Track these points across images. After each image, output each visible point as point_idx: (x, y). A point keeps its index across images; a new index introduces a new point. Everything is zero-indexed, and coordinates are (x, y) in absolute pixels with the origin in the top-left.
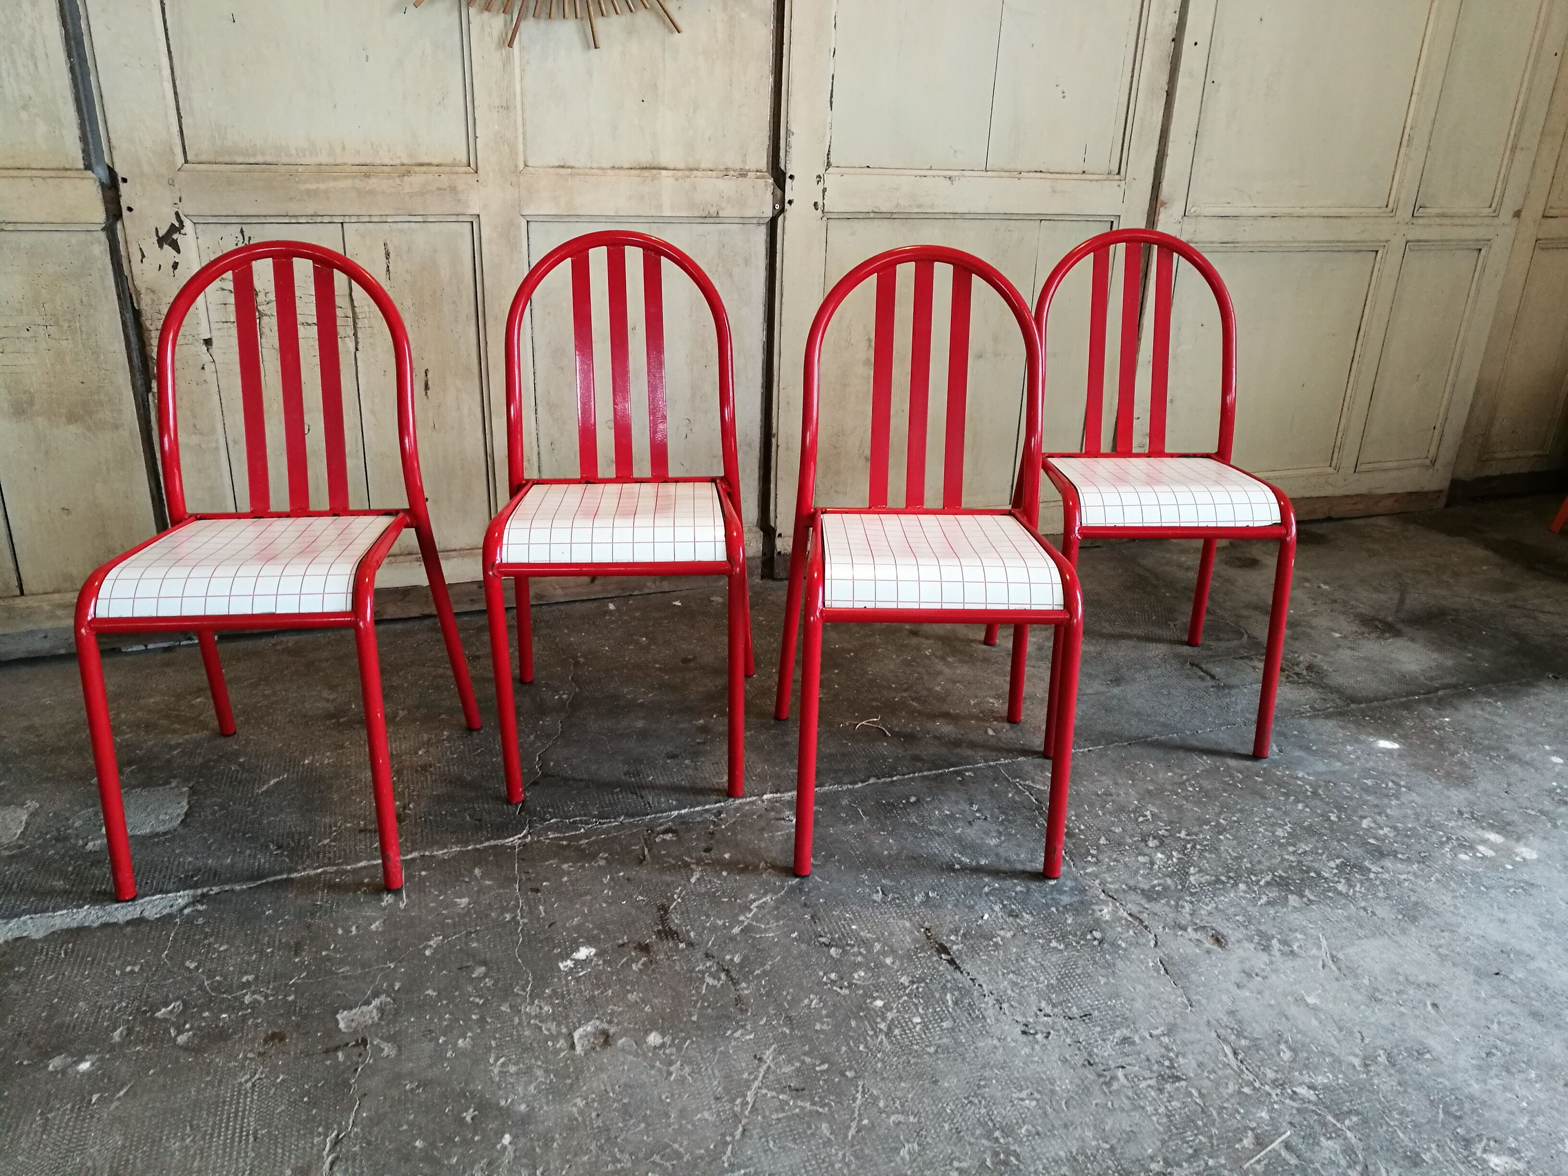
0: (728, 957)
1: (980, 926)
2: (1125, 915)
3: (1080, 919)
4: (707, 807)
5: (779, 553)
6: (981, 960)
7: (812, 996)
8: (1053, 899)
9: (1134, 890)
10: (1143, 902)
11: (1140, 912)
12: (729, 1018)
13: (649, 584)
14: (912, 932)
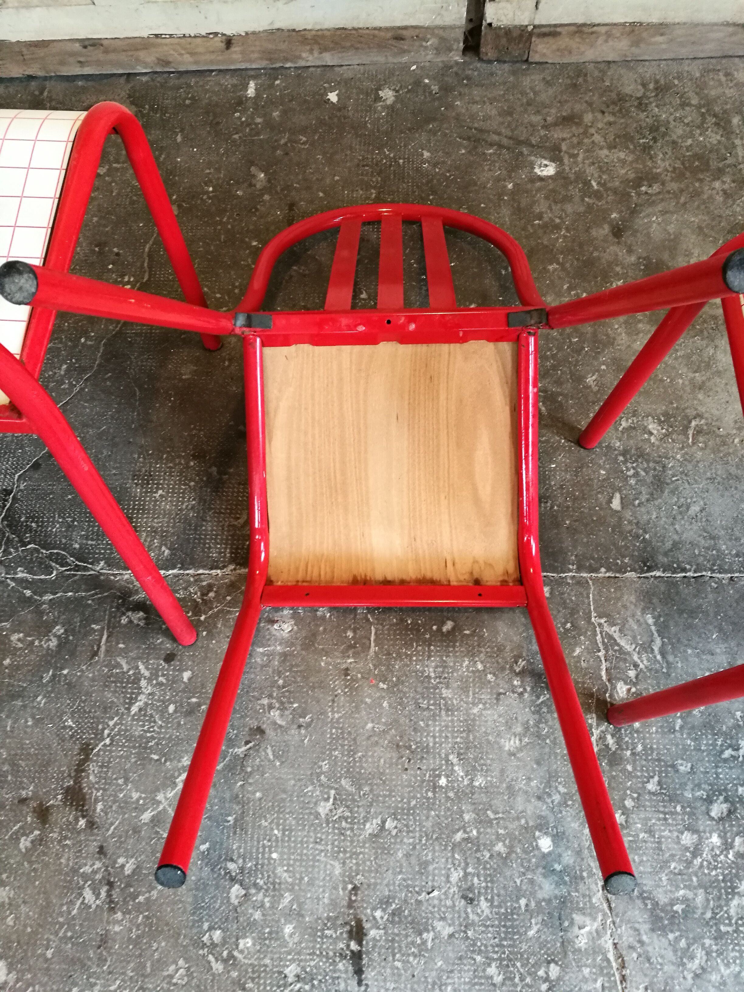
0: (121, 861)
1: (419, 902)
2: (609, 945)
3: (547, 936)
4: (201, 571)
5: (490, 25)
6: (393, 968)
7: (181, 962)
8: (532, 882)
9: (644, 899)
10: (644, 927)
11: (631, 947)
12: (83, 966)
13: (304, 55)
14: (335, 888)
